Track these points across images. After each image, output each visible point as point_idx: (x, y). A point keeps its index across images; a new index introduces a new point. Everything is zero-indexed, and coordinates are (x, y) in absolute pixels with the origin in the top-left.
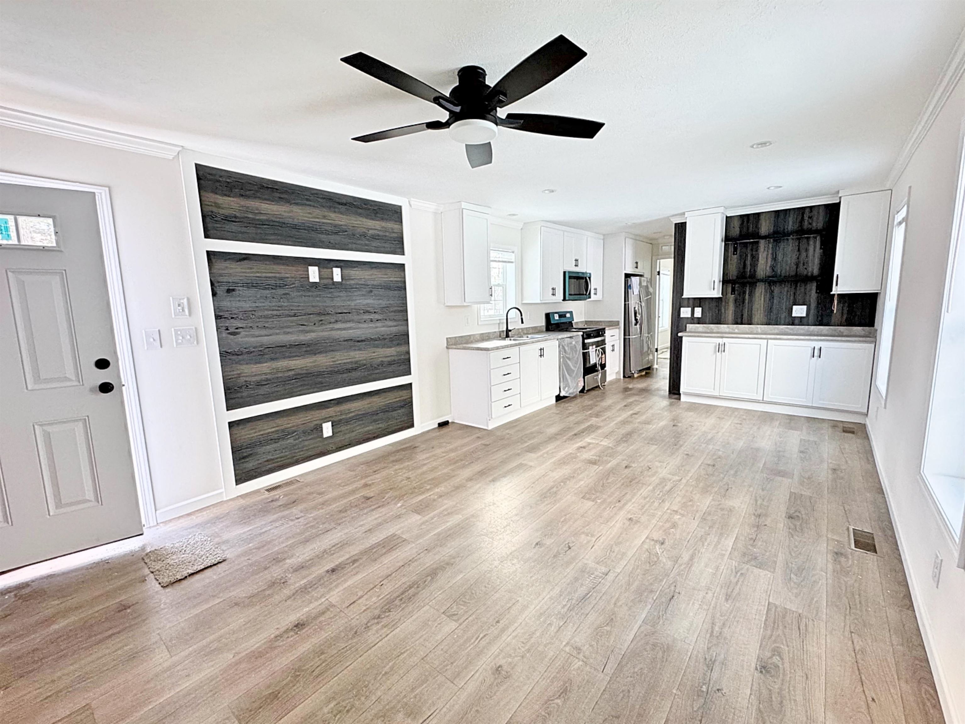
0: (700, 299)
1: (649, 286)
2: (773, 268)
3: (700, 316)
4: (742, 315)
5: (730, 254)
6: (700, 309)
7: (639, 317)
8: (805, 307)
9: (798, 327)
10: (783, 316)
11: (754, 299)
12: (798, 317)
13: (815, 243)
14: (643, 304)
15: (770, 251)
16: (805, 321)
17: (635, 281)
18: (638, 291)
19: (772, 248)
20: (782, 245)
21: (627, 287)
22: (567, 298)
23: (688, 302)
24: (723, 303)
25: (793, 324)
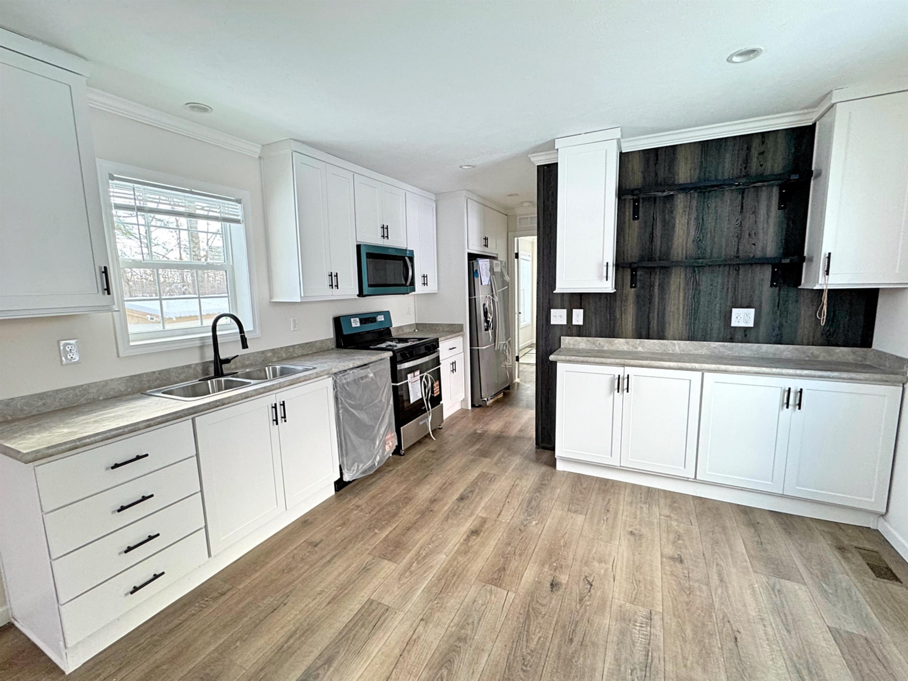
0: (581, 295)
1: (505, 273)
2: (698, 241)
3: (581, 323)
4: (649, 323)
5: (627, 218)
6: (581, 311)
7: (490, 318)
8: (752, 311)
9: (740, 344)
10: (716, 326)
11: (667, 296)
12: (740, 327)
13: (769, 198)
14: (496, 299)
15: (694, 216)
16: (752, 335)
17: (483, 265)
18: (488, 279)
19: (697, 206)
20: (713, 203)
21: (473, 273)
22: (365, 293)
23: (562, 300)
24: (618, 303)
25: (732, 340)
